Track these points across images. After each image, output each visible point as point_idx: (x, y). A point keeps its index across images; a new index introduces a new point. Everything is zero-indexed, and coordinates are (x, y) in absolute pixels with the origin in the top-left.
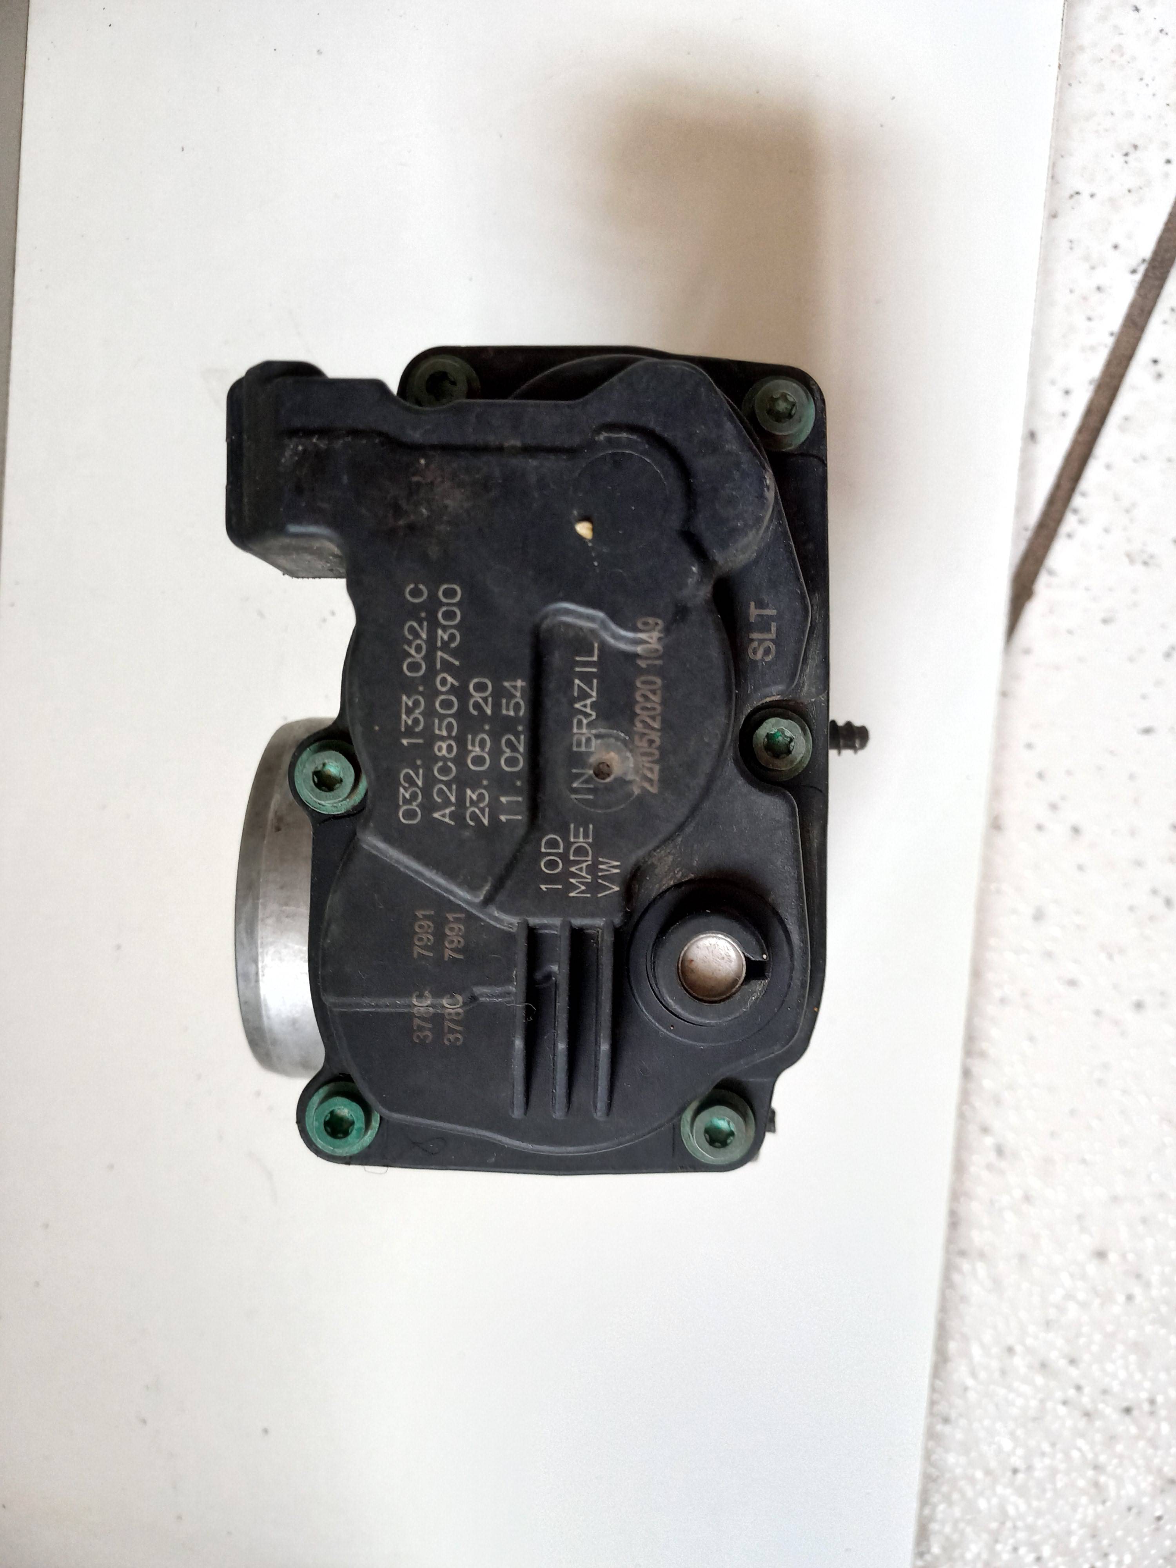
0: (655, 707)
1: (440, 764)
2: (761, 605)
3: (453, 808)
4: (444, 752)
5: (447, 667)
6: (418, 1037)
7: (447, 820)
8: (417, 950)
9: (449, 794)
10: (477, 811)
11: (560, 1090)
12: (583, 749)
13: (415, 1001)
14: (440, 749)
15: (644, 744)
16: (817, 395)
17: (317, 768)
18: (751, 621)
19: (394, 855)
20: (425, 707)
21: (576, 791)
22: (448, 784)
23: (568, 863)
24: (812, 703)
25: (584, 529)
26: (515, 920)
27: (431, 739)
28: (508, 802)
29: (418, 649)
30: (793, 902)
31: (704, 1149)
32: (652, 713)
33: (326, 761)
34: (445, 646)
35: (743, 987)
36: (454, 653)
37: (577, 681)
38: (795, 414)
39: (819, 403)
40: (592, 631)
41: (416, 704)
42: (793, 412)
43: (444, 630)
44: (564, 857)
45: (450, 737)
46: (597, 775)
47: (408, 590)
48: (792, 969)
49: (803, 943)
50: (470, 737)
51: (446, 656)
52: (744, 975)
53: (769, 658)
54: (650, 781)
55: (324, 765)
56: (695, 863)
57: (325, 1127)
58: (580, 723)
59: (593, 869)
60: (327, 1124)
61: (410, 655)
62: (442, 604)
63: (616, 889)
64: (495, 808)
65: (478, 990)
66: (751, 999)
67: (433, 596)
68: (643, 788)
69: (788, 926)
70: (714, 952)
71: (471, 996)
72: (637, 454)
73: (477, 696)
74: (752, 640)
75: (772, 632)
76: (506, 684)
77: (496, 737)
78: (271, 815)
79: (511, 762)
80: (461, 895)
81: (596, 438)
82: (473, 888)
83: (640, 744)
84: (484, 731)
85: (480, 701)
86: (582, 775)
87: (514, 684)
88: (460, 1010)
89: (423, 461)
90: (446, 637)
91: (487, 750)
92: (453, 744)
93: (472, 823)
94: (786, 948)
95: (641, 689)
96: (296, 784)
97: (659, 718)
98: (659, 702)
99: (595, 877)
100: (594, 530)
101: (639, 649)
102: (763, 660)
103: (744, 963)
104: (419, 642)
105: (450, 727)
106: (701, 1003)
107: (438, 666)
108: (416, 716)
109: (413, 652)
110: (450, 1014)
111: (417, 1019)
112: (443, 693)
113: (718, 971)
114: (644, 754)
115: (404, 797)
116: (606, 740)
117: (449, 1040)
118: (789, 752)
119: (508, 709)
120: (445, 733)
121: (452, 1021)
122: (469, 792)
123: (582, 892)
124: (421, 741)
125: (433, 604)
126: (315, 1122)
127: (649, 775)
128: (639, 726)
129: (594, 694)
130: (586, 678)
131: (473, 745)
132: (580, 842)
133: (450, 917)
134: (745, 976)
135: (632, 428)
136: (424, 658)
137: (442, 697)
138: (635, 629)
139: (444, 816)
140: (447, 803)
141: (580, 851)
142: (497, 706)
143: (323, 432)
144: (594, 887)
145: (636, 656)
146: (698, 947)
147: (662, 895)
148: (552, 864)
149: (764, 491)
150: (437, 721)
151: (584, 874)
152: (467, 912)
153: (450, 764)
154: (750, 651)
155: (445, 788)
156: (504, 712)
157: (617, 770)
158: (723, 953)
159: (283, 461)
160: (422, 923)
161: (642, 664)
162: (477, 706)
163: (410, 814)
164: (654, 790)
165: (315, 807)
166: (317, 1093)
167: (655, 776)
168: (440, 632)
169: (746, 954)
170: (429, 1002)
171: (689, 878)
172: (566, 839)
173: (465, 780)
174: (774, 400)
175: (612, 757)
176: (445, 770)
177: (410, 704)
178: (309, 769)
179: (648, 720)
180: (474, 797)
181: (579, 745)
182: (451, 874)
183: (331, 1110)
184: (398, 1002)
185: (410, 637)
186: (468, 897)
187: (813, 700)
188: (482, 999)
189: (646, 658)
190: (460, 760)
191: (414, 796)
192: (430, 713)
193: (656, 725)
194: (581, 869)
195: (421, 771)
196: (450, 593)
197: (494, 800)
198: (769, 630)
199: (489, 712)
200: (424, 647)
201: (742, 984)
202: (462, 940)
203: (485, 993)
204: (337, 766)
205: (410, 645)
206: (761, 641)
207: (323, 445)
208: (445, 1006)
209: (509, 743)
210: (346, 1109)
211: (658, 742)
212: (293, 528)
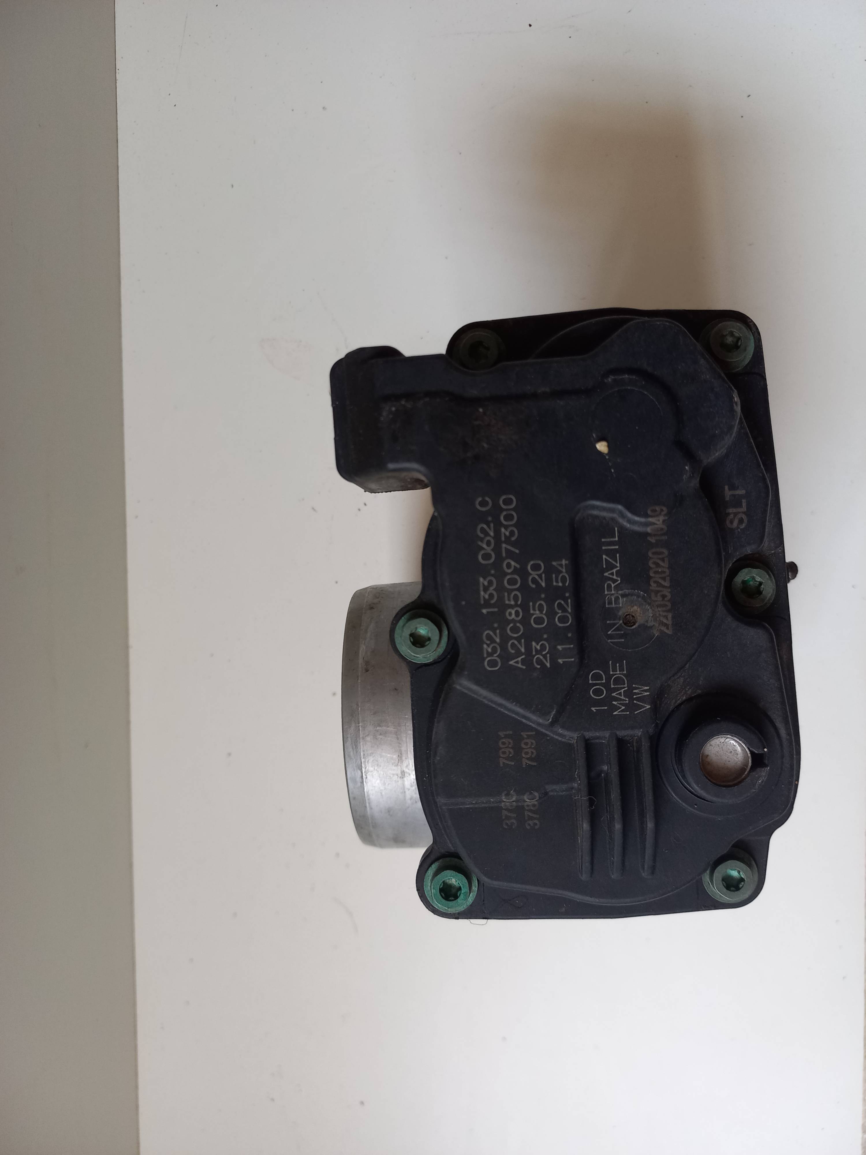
0: (664, 570)
1: (511, 625)
2: (732, 487)
3: (523, 657)
4: (513, 616)
5: (510, 555)
6: (507, 824)
7: (520, 665)
8: (502, 761)
9: (519, 646)
10: (541, 657)
11: (617, 858)
12: (613, 605)
13: (504, 798)
14: (510, 614)
15: (659, 598)
16: (754, 329)
17: (411, 631)
18: (726, 500)
19: (483, 694)
20: (497, 585)
21: (611, 637)
22: (518, 639)
23: (610, 690)
24: (772, 554)
25: (602, 447)
26: (575, 735)
27: (504, 607)
28: (563, 649)
29: (488, 544)
30: (779, 706)
31: (723, 893)
32: (663, 575)
33: (418, 626)
34: (508, 540)
35: (751, 774)
36: (514, 544)
37: (604, 557)
38: (741, 345)
39: (756, 334)
40: (613, 519)
41: (490, 583)
42: (739, 344)
43: (506, 529)
44: (607, 685)
45: (516, 605)
46: (625, 624)
47: (477, 502)
48: (783, 757)
49: (789, 735)
50: (531, 604)
51: (509, 547)
52: (750, 764)
53: (743, 526)
54: (666, 625)
55: (416, 628)
56: (701, 682)
57: (440, 893)
58: (609, 586)
59: (629, 694)
60: (441, 890)
61: (483, 549)
62: (502, 510)
63: (648, 707)
64: (554, 655)
65: (549, 788)
66: (758, 782)
67: (496, 505)
68: (662, 632)
69: (777, 724)
70: (723, 748)
71: (545, 793)
72: (636, 389)
73: (534, 574)
74: (729, 514)
75: (744, 507)
76: (554, 563)
77: (550, 602)
78: (361, 661)
79: (563, 619)
80: (534, 720)
81: (606, 381)
82: (544, 714)
83: (656, 599)
84: (541, 599)
85: (537, 577)
86: (614, 624)
87: (559, 563)
88: (536, 803)
89: (481, 410)
90: (507, 534)
91: (544, 612)
92: (520, 610)
93: (539, 667)
94: (777, 741)
95: (653, 558)
96: (397, 644)
97: (668, 579)
98: (667, 566)
99: (631, 699)
100: (609, 446)
101: (649, 530)
102: (738, 528)
103: (749, 755)
104: (488, 538)
105: (516, 598)
106: (720, 787)
107: (504, 555)
108: (491, 592)
109: (485, 546)
110: (528, 806)
111: (504, 811)
112: (509, 574)
113: (728, 762)
114: (658, 606)
115: (487, 651)
116: (630, 597)
117: (529, 825)
118: (760, 593)
119: (557, 582)
120: (513, 603)
121: (530, 811)
122: (534, 644)
123: (622, 711)
124: (496, 610)
125: (497, 510)
126: (432, 889)
127: (665, 621)
128: (653, 586)
129: (618, 565)
130: (611, 554)
131: (534, 610)
132: (618, 674)
133: (524, 734)
134: (752, 766)
135: (631, 371)
136: (493, 550)
137: (508, 577)
138: (646, 516)
139: (517, 662)
140: (519, 653)
141: (618, 681)
142: (549, 580)
143: (408, 396)
144: (631, 707)
145: (647, 534)
146: (711, 745)
147: (678, 707)
148: (598, 692)
149: (733, 406)
150: (506, 594)
151: (622, 697)
152: (536, 730)
153: (518, 625)
154: (728, 522)
155: (516, 642)
156: (555, 584)
157: (640, 620)
158: (730, 748)
159: (382, 419)
160: (504, 741)
161: (653, 540)
162: (534, 581)
163: (492, 663)
164: (669, 632)
165: (411, 659)
166: (430, 868)
167: (669, 622)
168: (503, 530)
169: (751, 749)
170: (514, 799)
171: (697, 693)
172: (606, 672)
173: (530, 636)
174: (723, 336)
175: (636, 610)
176: (515, 630)
177: (486, 583)
178: (407, 632)
179: (660, 581)
180: (538, 647)
181: (610, 603)
182: (526, 706)
183: (443, 880)
184: (492, 800)
185: (482, 535)
186: (541, 721)
187: (773, 552)
188: (551, 794)
189: (655, 535)
190: (525, 621)
191: (494, 650)
192: (501, 589)
193: (667, 584)
194: (620, 695)
195: (498, 631)
196: (508, 502)
197: (553, 648)
198: (741, 506)
199: (543, 585)
200: (492, 541)
201: (750, 771)
202: (534, 751)
203: (556, 789)
204: (426, 629)
205: (482, 541)
206: (736, 514)
207: (409, 405)
208: (526, 800)
209: (560, 606)
210: (454, 879)
211: (669, 596)
212: (391, 466)
